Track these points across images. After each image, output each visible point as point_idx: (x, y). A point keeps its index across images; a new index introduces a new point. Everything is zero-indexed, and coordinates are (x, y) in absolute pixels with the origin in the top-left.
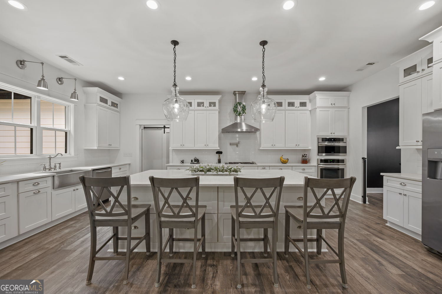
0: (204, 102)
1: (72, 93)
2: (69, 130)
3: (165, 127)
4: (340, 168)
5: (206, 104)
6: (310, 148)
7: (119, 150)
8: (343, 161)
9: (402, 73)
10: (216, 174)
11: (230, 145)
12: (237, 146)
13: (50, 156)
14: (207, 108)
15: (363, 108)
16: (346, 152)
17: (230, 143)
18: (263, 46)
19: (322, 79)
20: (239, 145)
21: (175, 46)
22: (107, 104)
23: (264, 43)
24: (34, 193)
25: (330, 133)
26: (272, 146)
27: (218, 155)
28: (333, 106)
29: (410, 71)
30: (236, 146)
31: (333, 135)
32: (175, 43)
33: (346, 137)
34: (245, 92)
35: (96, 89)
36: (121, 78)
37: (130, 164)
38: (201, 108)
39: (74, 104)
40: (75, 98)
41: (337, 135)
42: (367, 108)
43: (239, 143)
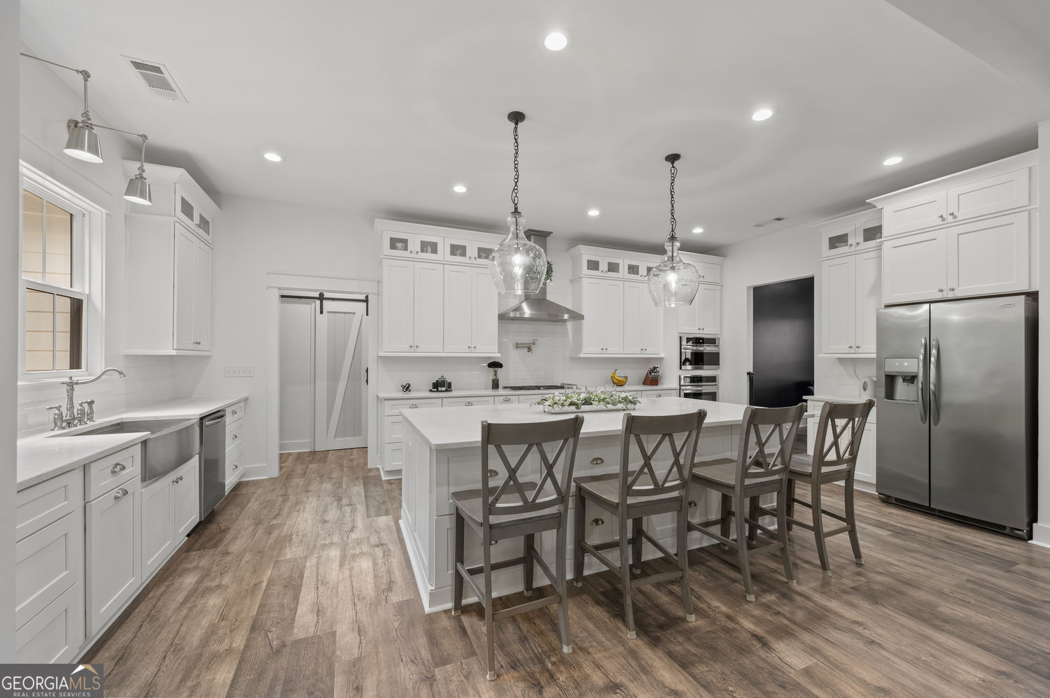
0: (465, 247)
1: (131, 180)
2: (87, 292)
3: (321, 298)
4: (703, 391)
5: (472, 251)
6: (662, 355)
7: (206, 358)
8: (713, 379)
9: (826, 243)
10: (604, 408)
11: (517, 347)
12: (529, 349)
13: (71, 378)
14: (474, 262)
15: (749, 288)
16: (718, 364)
17: (517, 344)
18: (673, 163)
19: (698, 231)
20: (533, 347)
21: (516, 124)
22: (192, 220)
23: (673, 158)
24: (116, 498)
25: (697, 328)
26: (602, 352)
27: (492, 370)
28: (702, 279)
29: (838, 241)
30: (526, 350)
31: (701, 332)
32: (517, 117)
33: (718, 336)
34: (549, 234)
35: (178, 173)
36: (273, 157)
37: (246, 400)
38: (458, 259)
39: (104, 211)
40: (142, 196)
41: (707, 333)
42: (754, 288)
43: (534, 344)
